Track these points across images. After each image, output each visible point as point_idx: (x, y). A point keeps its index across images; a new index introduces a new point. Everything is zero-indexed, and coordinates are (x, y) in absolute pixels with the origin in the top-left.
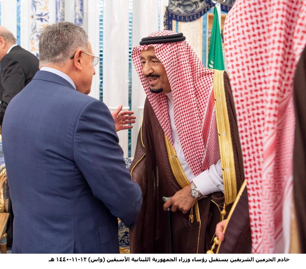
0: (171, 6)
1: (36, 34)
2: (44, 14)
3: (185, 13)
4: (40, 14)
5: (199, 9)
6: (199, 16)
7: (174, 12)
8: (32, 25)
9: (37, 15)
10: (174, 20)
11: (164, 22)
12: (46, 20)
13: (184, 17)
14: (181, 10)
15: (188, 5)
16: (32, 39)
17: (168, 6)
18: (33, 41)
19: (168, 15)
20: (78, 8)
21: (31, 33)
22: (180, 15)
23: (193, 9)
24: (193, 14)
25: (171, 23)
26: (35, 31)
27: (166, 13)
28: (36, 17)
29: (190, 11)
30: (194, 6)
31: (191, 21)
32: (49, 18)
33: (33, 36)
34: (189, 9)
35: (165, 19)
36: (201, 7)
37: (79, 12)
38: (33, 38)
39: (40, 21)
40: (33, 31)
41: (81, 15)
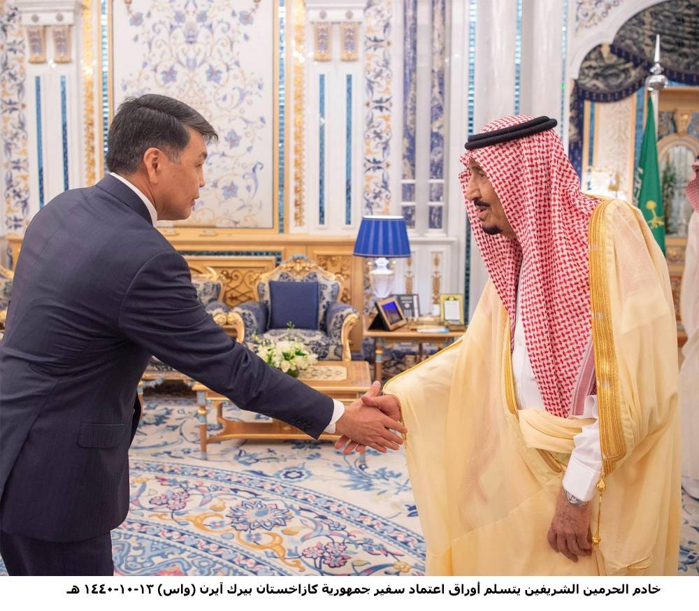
0: (583, 77)
1: (372, 130)
2: (384, 100)
3: (607, 89)
4: (378, 99)
5: (630, 80)
6: (630, 92)
7: (587, 87)
8: (367, 117)
9: (374, 102)
10: (588, 99)
11: (571, 105)
12: (387, 109)
13: (605, 95)
14: (600, 84)
15: (611, 75)
16: (366, 137)
17: (579, 79)
18: (368, 141)
19: (578, 92)
20: (437, 89)
21: (365, 128)
22: (598, 92)
23: (620, 80)
24: (619, 90)
25: (581, 105)
26: (372, 125)
27: (574, 90)
28: (373, 105)
29: (615, 86)
30: (623, 76)
31: (615, 100)
32: (391, 105)
33: (368, 133)
34: (614, 82)
35: (572, 101)
36: (635, 76)
37: (438, 96)
38: (368, 136)
39: (378, 111)
40: (368, 125)
41: (441, 102)
